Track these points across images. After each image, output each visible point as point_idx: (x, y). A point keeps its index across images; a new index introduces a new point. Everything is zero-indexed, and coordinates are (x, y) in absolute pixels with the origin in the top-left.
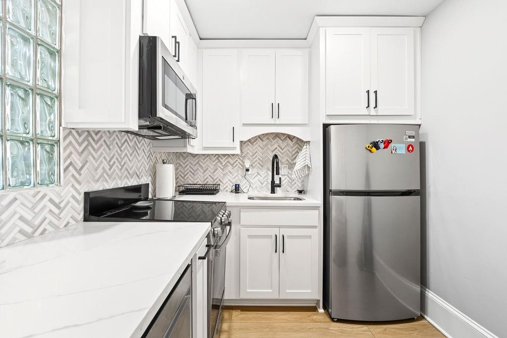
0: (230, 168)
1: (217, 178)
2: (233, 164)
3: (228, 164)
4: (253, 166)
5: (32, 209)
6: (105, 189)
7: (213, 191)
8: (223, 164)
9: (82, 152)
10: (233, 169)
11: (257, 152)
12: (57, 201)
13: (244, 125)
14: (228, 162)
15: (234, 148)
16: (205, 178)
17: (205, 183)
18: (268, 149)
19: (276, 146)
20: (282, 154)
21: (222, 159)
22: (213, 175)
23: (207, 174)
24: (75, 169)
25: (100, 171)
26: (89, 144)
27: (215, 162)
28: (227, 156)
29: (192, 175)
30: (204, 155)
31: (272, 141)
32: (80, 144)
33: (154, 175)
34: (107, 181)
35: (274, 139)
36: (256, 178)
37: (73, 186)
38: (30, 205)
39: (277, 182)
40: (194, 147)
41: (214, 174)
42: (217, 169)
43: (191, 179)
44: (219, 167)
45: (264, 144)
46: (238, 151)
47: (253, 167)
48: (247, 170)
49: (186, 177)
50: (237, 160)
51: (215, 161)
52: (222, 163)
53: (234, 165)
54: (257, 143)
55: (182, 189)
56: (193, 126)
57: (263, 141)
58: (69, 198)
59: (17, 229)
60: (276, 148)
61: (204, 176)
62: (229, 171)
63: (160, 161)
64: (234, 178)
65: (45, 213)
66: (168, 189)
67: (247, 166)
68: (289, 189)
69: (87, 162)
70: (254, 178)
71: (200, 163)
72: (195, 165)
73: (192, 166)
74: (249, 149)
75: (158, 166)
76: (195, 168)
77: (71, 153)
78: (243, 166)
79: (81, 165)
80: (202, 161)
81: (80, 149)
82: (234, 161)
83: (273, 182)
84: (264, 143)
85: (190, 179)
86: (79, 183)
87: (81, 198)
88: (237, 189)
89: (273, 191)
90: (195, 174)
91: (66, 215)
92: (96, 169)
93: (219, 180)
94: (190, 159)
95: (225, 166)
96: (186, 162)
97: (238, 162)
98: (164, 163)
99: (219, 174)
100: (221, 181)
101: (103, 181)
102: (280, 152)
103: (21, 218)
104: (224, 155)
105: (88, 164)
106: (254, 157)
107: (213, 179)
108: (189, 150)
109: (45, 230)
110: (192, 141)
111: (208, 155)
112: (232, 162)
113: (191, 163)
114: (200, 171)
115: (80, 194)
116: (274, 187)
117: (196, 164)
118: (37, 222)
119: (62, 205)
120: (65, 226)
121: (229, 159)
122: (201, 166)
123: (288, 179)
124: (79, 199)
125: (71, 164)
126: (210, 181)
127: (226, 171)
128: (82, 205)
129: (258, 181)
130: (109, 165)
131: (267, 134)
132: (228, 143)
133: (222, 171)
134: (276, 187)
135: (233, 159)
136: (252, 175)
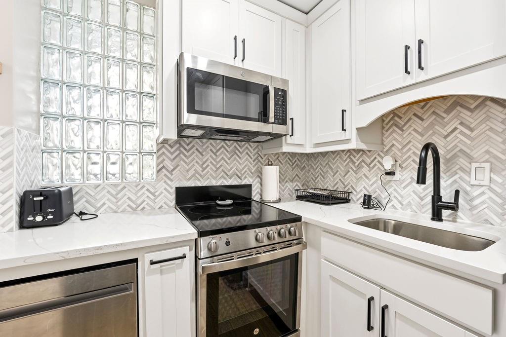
0: (365, 169)
1: (349, 183)
2: (370, 164)
3: (363, 164)
4: (404, 166)
5: (136, 194)
6: (197, 186)
8: (356, 164)
9: (174, 159)
10: (369, 171)
11: (410, 142)
12: (153, 191)
13: (363, 101)
14: (363, 161)
15: (347, 141)
16: (335, 183)
17: (335, 189)
18: (434, 133)
21: (355, 157)
22: (344, 180)
23: (338, 177)
24: (167, 170)
25: (192, 172)
26: (181, 152)
27: (347, 162)
28: (361, 153)
29: (322, 178)
31: (444, 115)
32: (172, 154)
34: (199, 180)
35: (448, 111)
36: (409, 187)
37: (165, 182)
38: (134, 192)
41: (345, 178)
42: (349, 171)
43: (322, 183)
44: (352, 168)
45: (425, 126)
46: (359, 144)
47: (402, 168)
48: (389, 174)
49: (317, 180)
50: (375, 158)
51: (346, 160)
52: (354, 163)
53: (371, 166)
54: (410, 126)
57: (422, 120)
58: (162, 189)
59: (127, 204)
60: (455, 129)
61: (334, 180)
62: (364, 175)
64: (372, 185)
65: (144, 197)
67: (388, 165)
69: (178, 165)
70: (404, 188)
71: (330, 163)
72: (325, 167)
73: (322, 168)
77: (164, 160)
79: (172, 168)
80: (332, 161)
81: (172, 157)
82: (372, 159)
83: (436, 198)
84: (426, 124)
85: (320, 183)
86: (171, 180)
87: (173, 191)
88: (366, 203)
89: (437, 216)
90: (325, 177)
91: (160, 201)
92: (188, 171)
93: (352, 186)
94: (320, 158)
95: (359, 167)
96: (317, 163)
97: (376, 160)
98: (269, 165)
99: (351, 178)
100: (353, 188)
101: (195, 180)
103: (129, 198)
105: (179, 167)
106: (404, 150)
107: (344, 184)
109: (144, 208)
112: (368, 161)
113: (321, 164)
114: (330, 174)
115: (172, 188)
117: (326, 164)
118: (139, 202)
119: (157, 194)
120: (159, 208)
121: (365, 157)
122: (330, 167)
123: (489, 194)
124: (171, 192)
125: (164, 167)
126: (340, 188)
127: (361, 174)
128: (174, 196)
129: (412, 193)
130: (202, 167)
132: (339, 135)
133: (355, 175)
134: (448, 208)
135: (369, 157)
136: (402, 182)
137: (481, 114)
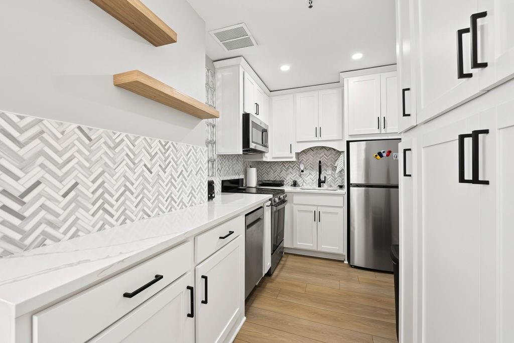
0: (291, 170)
1: (282, 176)
4: (307, 168)
7: (280, 184)
9: (221, 164)
10: (293, 170)
11: (309, 159)
13: (298, 142)
14: (290, 166)
15: (292, 157)
16: (275, 177)
18: (317, 156)
19: (323, 154)
20: (327, 160)
21: (285, 164)
23: (276, 174)
24: (219, 170)
26: (223, 160)
27: (281, 167)
29: (266, 174)
30: (274, 162)
32: (220, 160)
33: (246, 173)
34: (228, 176)
35: (320, 149)
39: (322, 179)
40: (268, 158)
41: (281, 174)
42: (283, 171)
43: (266, 177)
44: (284, 169)
46: (294, 159)
48: (302, 171)
49: (263, 176)
50: (295, 165)
51: (281, 165)
52: (285, 167)
53: (294, 168)
54: (309, 153)
55: (260, 183)
56: (266, 146)
57: (313, 151)
60: (323, 156)
61: (274, 175)
62: (290, 172)
63: (249, 166)
64: (293, 177)
66: (253, 182)
67: (302, 168)
68: (333, 185)
69: (222, 167)
70: (307, 177)
71: (271, 167)
73: (266, 169)
74: (304, 157)
75: (248, 169)
76: (268, 170)
77: (218, 164)
78: (300, 169)
81: (221, 162)
83: (320, 179)
84: (314, 153)
86: (220, 176)
87: (221, 182)
88: (295, 184)
89: (320, 186)
90: (268, 174)
92: (225, 171)
94: (265, 164)
95: (288, 169)
96: (263, 167)
98: (251, 167)
99: (283, 174)
100: (285, 179)
102: (325, 158)
104: (287, 162)
105: (223, 169)
106: (307, 162)
107: (280, 177)
108: (264, 159)
110: (266, 155)
111: (276, 162)
112: (292, 166)
113: (266, 167)
114: (271, 172)
116: (320, 183)
117: (269, 167)
121: (290, 164)
122: (272, 169)
123: (331, 177)
125: (218, 168)
126: (278, 179)
127: (288, 172)
128: (221, 185)
129: (310, 179)
130: (229, 169)
131: (315, 147)
132: (287, 154)
133: (285, 172)
134: (322, 183)
135: (292, 164)
136: (306, 174)
137: (329, 152)
